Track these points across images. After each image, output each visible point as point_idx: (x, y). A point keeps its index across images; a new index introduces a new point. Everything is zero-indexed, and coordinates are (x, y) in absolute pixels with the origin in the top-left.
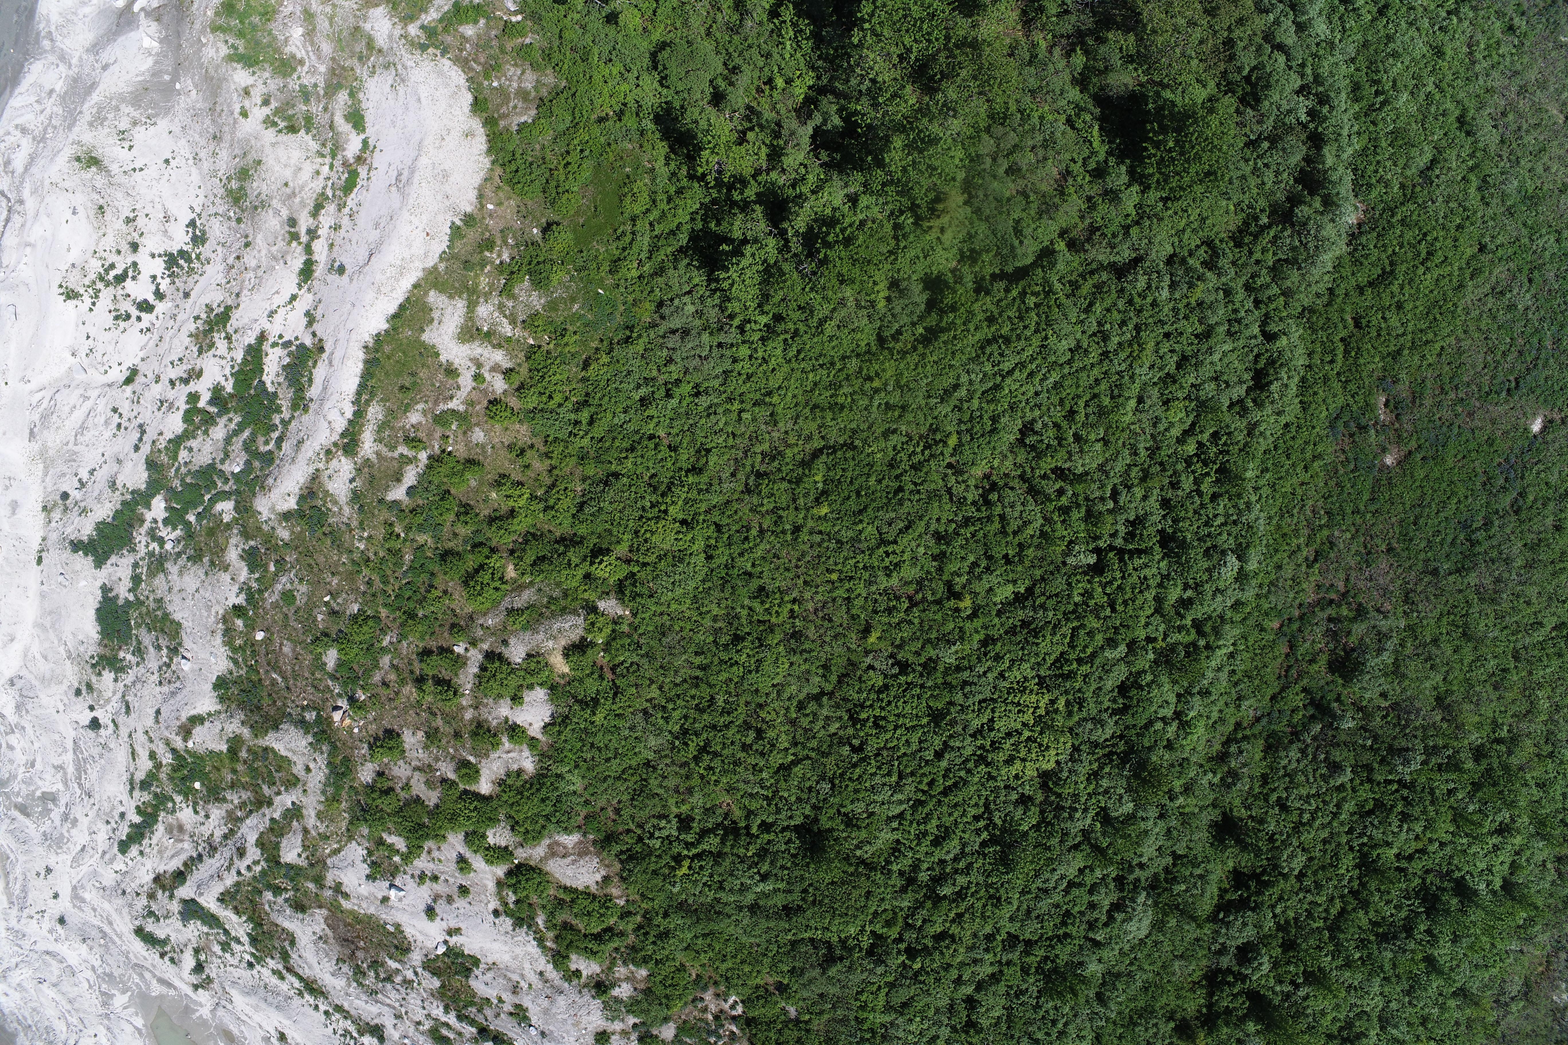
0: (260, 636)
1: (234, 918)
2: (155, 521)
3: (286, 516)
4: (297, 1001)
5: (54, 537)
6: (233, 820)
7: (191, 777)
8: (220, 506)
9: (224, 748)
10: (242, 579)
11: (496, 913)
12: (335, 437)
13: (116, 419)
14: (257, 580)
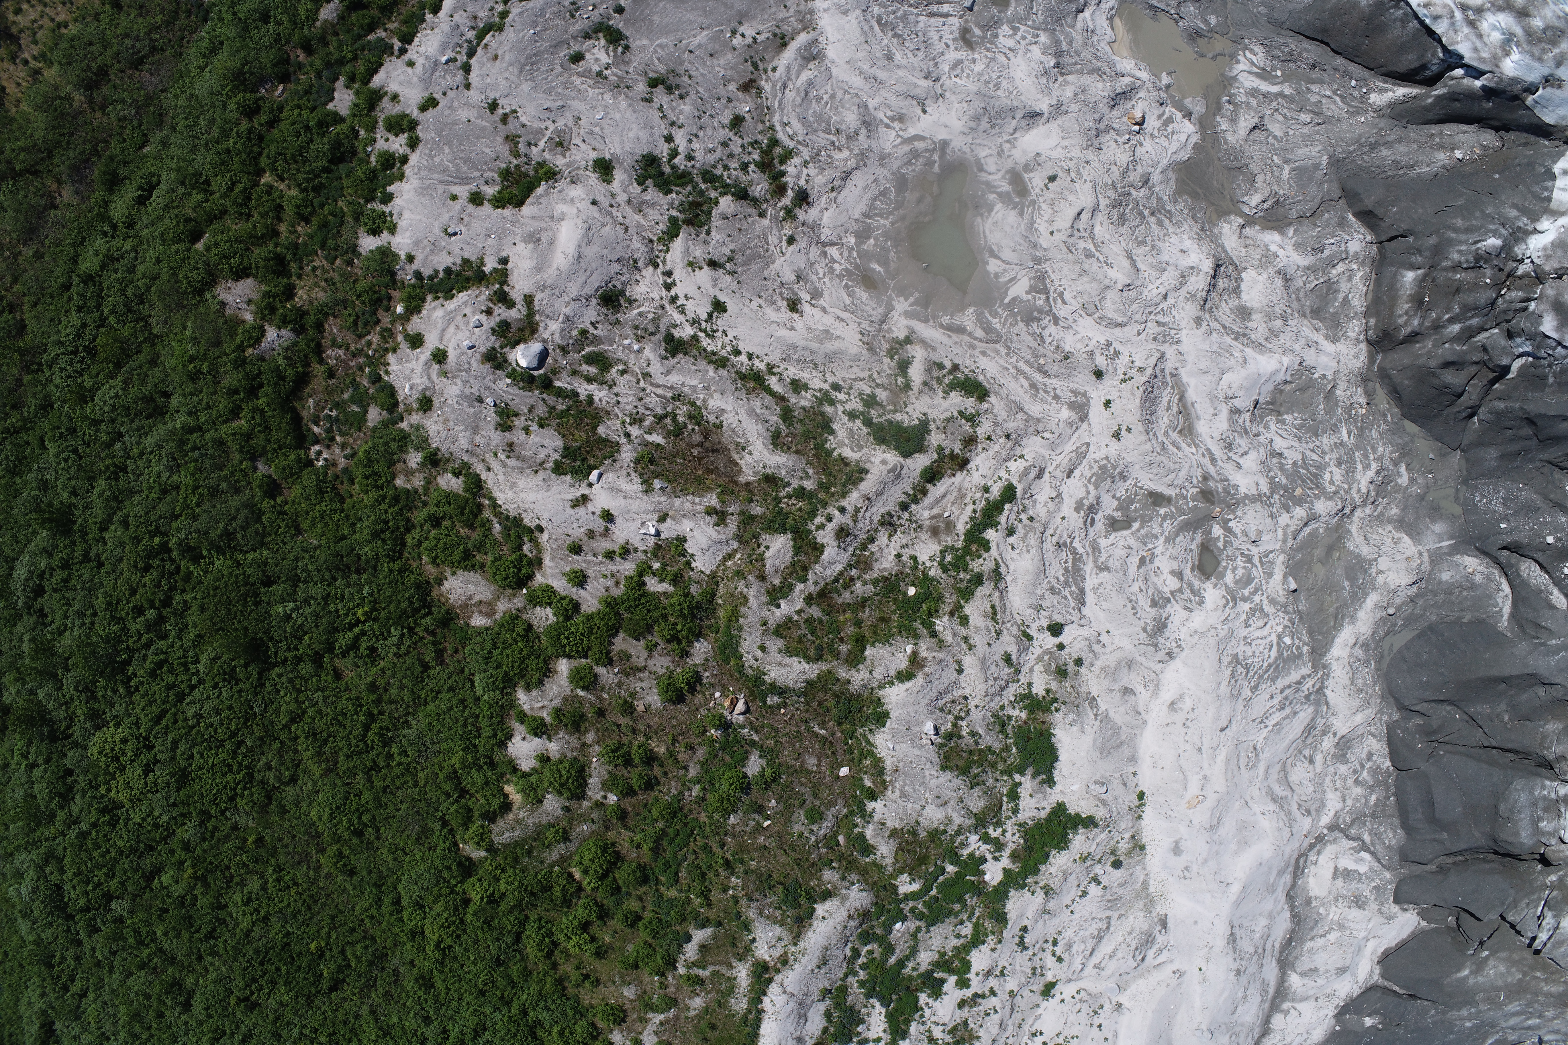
0: (844, 771)
1: (847, 453)
2: (996, 859)
3: (827, 895)
4: (775, 358)
5: (1125, 823)
6: (862, 563)
7: (920, 599)
8: (916, 887)
9: (869, 652)
10: (871, 826)
11: (540, 529)
12: (778, 978)
13: (1059, 950)
14: (856, 826)
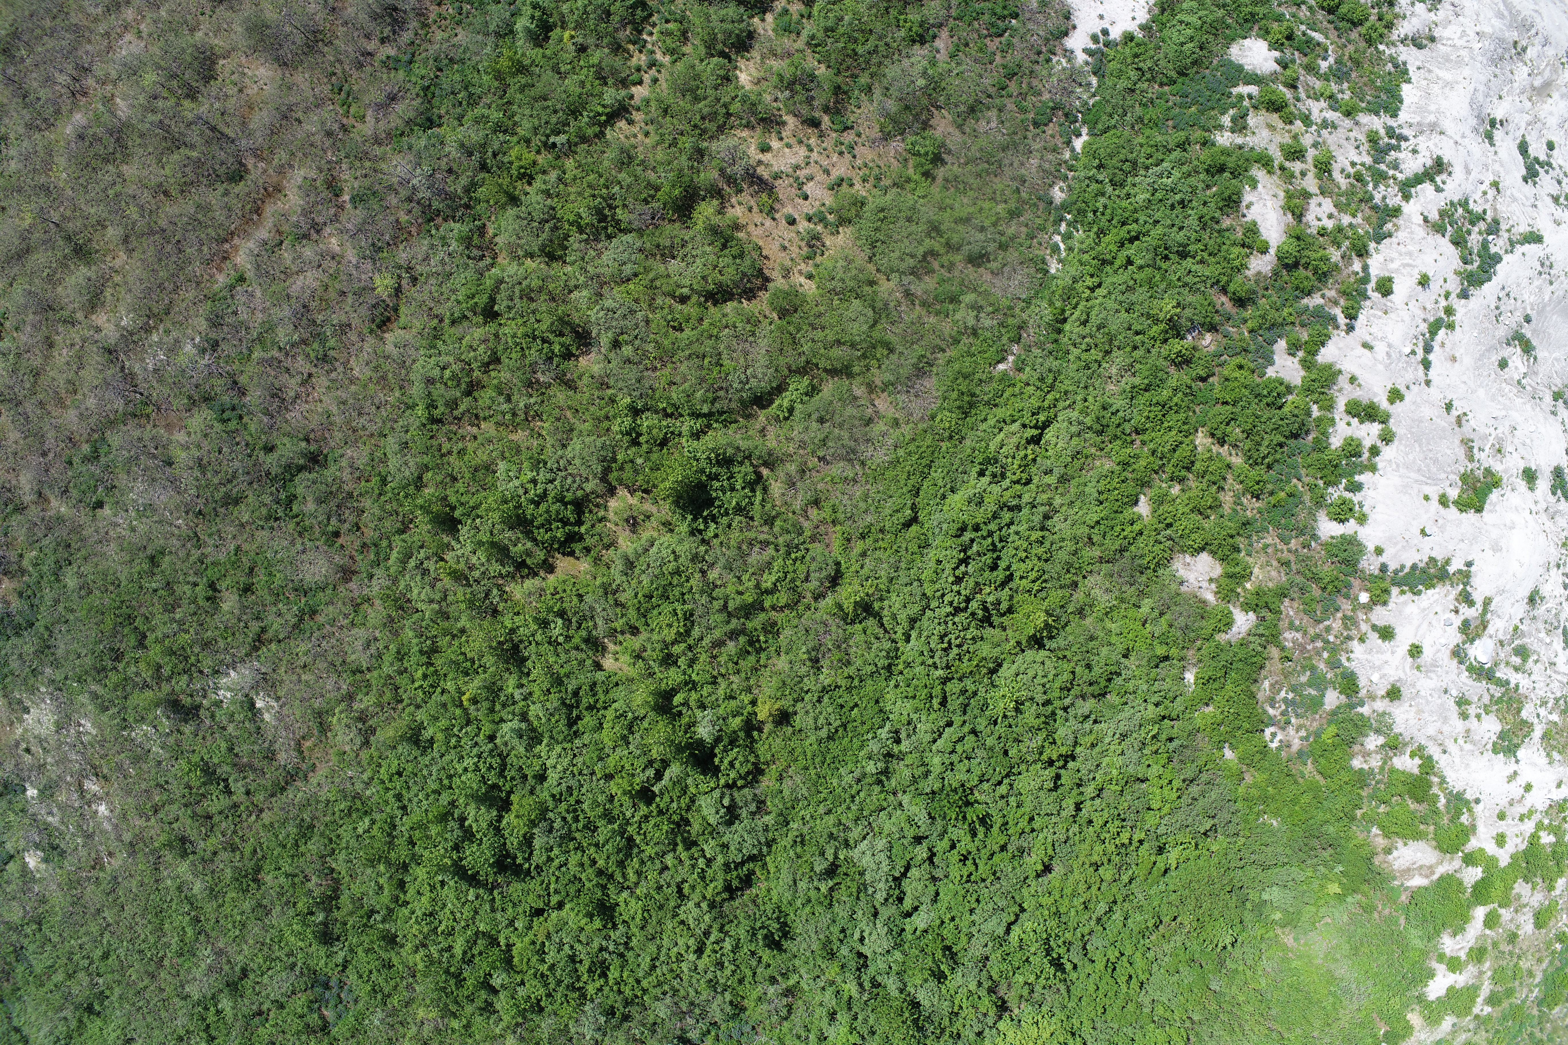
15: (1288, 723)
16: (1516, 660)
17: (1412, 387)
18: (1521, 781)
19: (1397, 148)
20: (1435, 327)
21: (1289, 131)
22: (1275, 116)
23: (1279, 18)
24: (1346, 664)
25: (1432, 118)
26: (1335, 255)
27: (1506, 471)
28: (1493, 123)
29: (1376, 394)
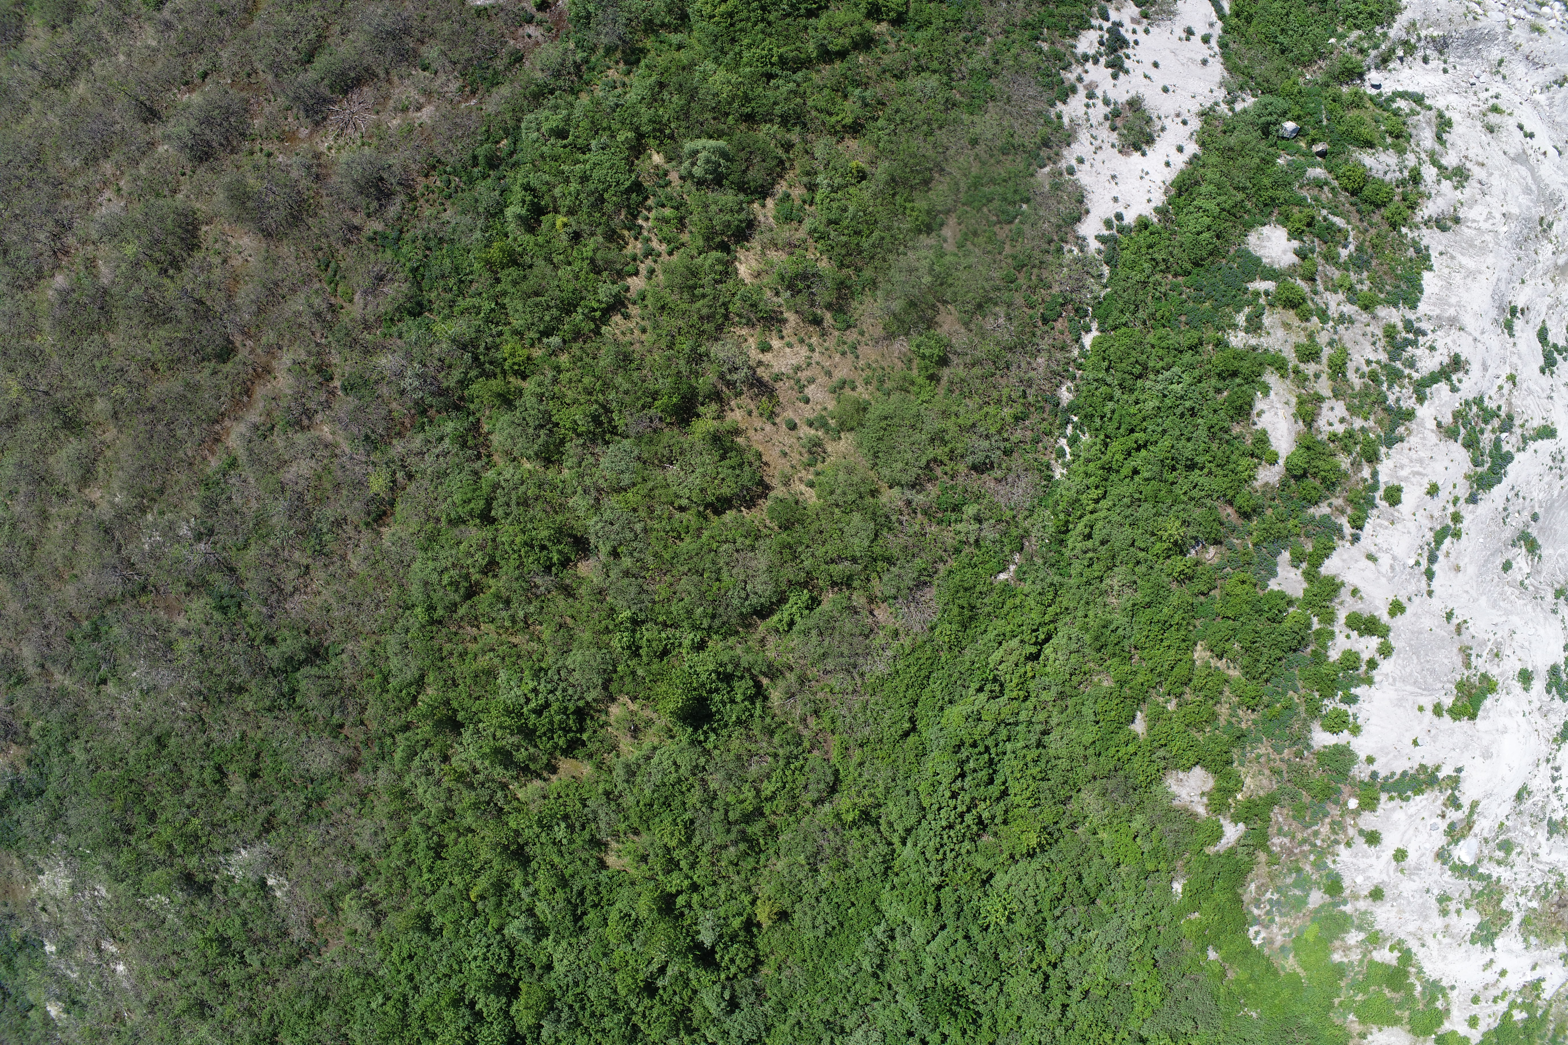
15: (1272, 921)
16: (1500, 854)
17: (1414, 598)
18: (1497, 968)
19: (1414, 343)
20: (1440, 536)
21: (1305, 329)
22: (1292, 312)
23: (1301, 203)
24: (1332, 866)
25: (1451, 312)
26: (1344, 462)
27: (1502, 674)
28: (1513, 311)
29: (1377, 608)
